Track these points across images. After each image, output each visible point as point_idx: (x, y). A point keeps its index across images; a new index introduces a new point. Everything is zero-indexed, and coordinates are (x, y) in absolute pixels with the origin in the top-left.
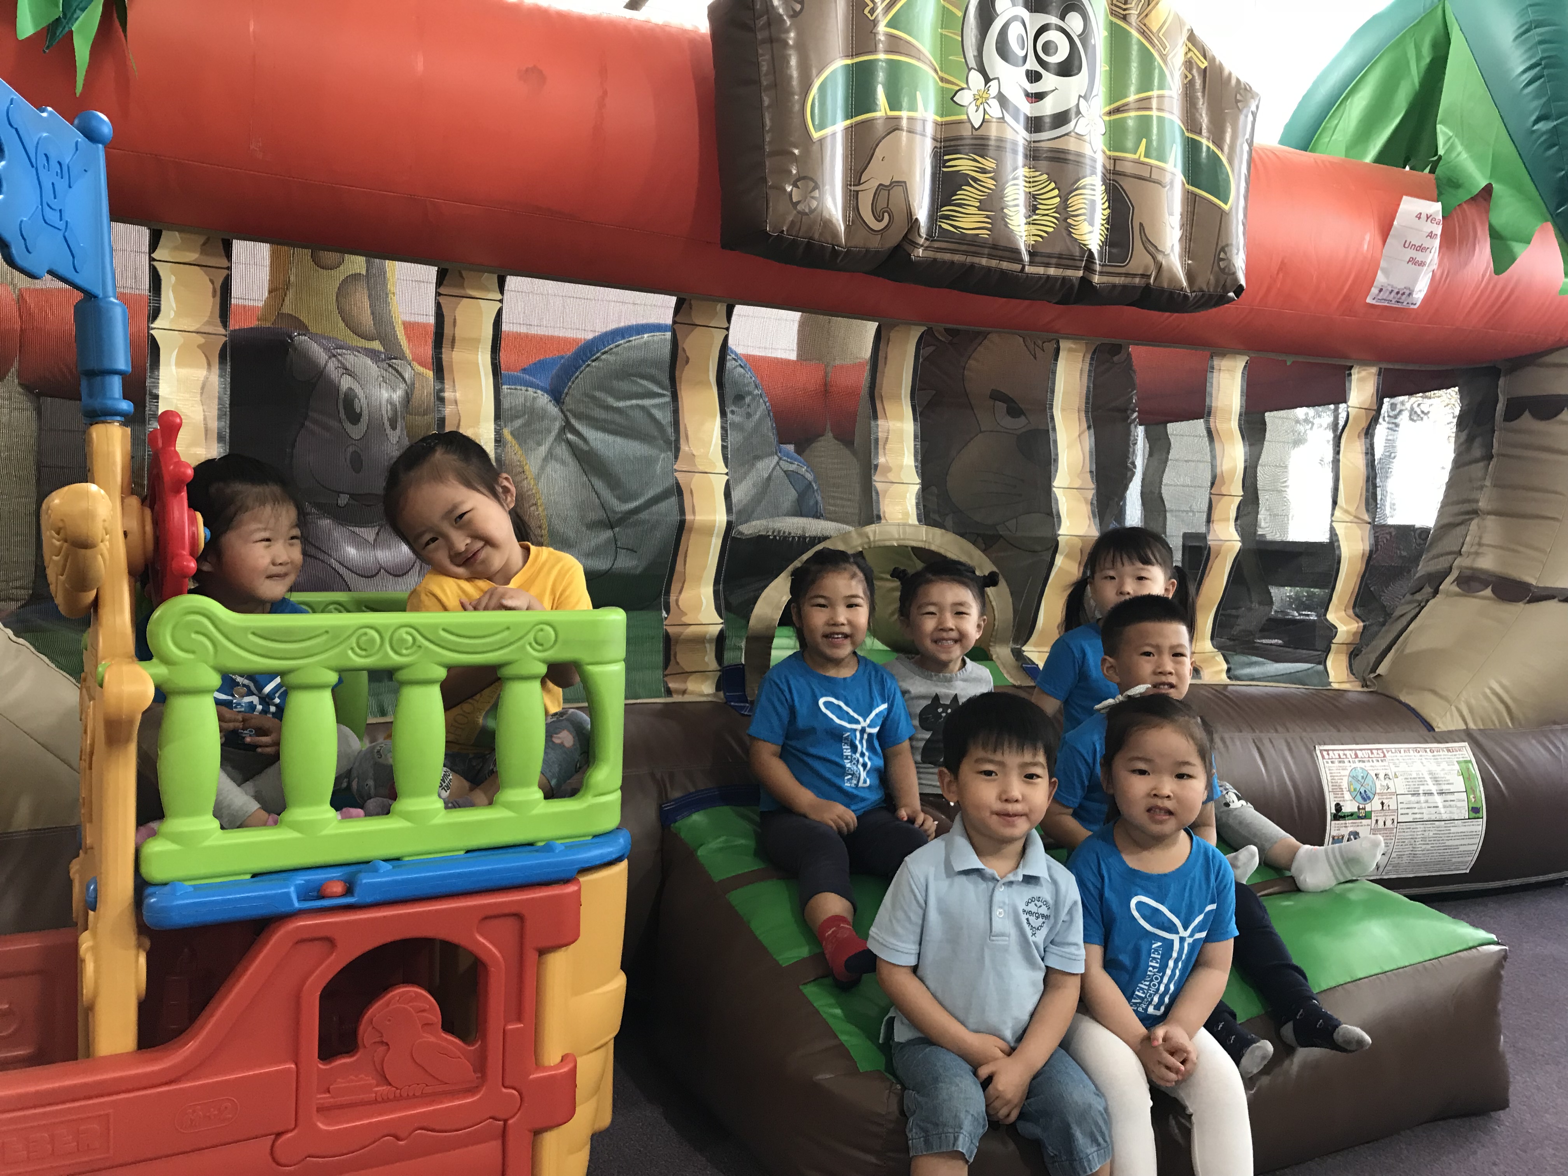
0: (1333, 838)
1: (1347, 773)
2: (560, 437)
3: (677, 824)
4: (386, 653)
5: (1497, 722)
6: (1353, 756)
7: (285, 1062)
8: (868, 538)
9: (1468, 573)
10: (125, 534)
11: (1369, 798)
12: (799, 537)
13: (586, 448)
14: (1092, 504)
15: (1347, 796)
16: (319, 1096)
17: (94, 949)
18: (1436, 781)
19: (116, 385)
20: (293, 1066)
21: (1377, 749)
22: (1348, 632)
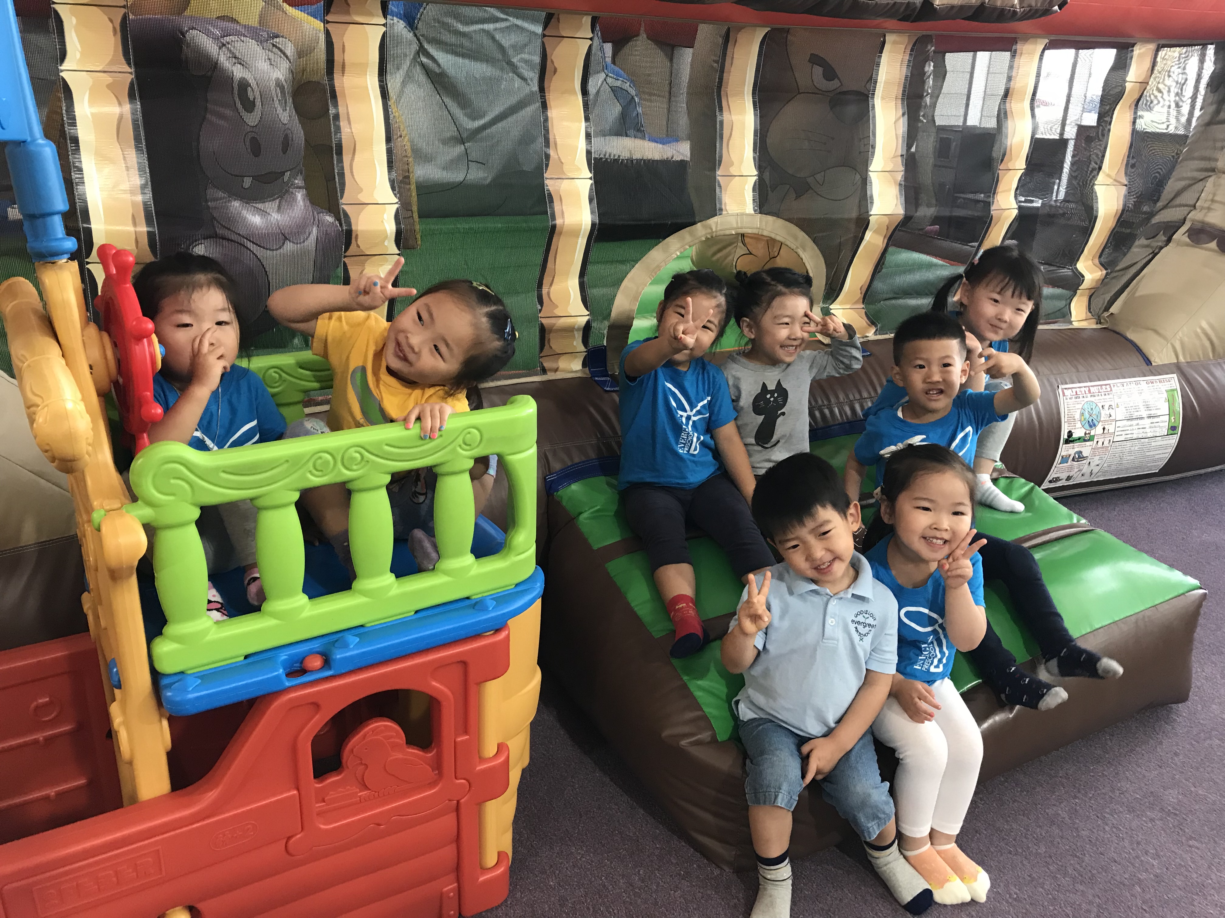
0: (1062, 457)
1: (1080, 406)
2: (415, 59)
3: (559, 493)
4: (340, 471)
5: (1201, 356)
6: (1087, 392)
7: (289, 791)
8: (712, 229)
9: (1199, 226)
10: (91, 367)
11: (1095, 425)
12: (627, 160)
13: (437, 70)
14: (900, 185)
15: (1079, 425)
16: (317, 805)
17: (126, 723)
18: (1148, 408)
19: (57, 224)
20: (295, 792)
21: (1106, 385)
22: (1092, 280)
